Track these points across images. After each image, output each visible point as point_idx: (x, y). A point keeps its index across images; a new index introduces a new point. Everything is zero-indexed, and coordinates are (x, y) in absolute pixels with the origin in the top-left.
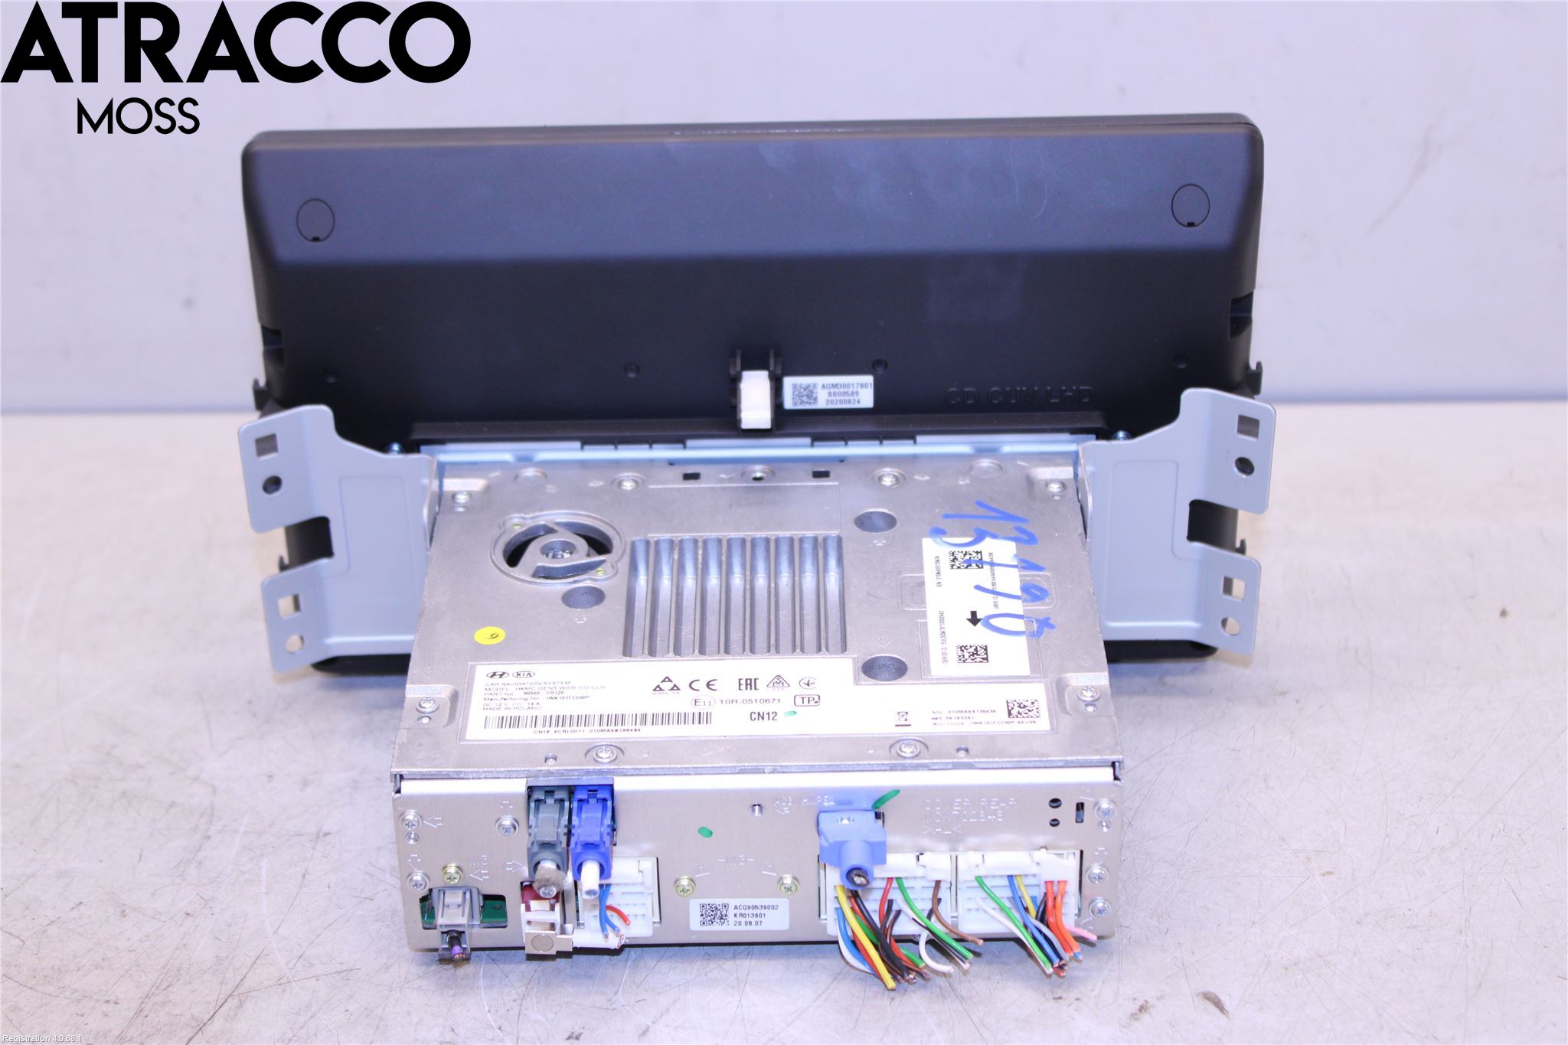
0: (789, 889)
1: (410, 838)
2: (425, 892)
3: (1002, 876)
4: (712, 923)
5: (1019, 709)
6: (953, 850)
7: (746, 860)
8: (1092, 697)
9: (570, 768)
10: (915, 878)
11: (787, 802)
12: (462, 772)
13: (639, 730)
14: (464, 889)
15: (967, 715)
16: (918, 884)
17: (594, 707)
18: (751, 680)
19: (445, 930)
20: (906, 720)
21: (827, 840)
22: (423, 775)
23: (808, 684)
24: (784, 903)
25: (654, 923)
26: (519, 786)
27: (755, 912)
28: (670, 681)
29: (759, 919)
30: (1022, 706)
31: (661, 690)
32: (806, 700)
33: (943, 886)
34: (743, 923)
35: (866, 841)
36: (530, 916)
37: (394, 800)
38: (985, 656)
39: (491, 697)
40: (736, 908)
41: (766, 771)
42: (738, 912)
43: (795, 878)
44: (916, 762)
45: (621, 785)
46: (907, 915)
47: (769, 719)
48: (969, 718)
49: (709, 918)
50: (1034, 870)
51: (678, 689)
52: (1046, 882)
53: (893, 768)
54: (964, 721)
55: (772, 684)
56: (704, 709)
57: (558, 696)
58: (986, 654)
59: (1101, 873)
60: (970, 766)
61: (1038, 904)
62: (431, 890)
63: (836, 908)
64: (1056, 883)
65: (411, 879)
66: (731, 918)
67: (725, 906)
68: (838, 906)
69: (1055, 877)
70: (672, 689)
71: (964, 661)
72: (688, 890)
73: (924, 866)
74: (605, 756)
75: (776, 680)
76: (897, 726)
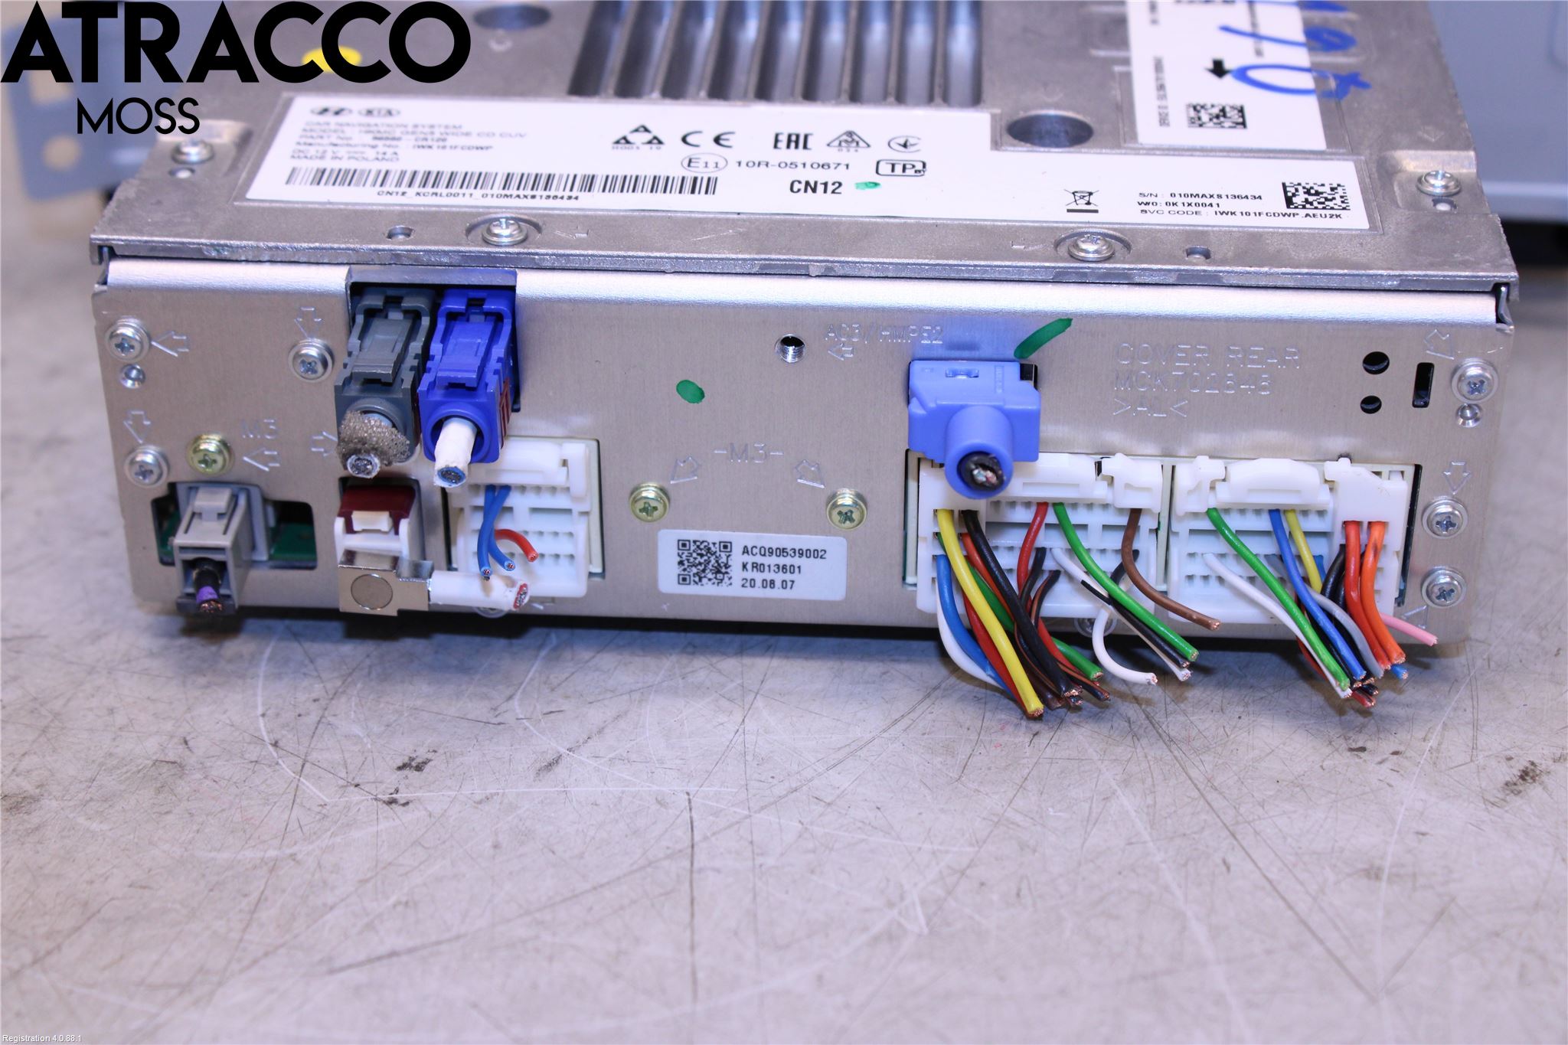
0: (847, 516)
1: (128, 377)
2: (160, 490)
3: (1258, 512)
4: (700, 580)
5: (1306, 196)
6: (1167, 454)
7: (766, 456)
8: (1446, 187)
9: (433, 248)
10: (1090, 506)
11: (850, 336)
12: (227, 246)
13: (576, 198)
14: (236, 487)
15: (1208, 201)
16: (1096, 519)
17: (498, 162)
18: (798, 136)
19: (190, 556)
20: (1088, 203)
21: (922, 404)
22: (153, 249)
23: (905, 146)
24: (836, 546)
25: (591, 575)
26: (334, 279)
27: (782, 561)
28: (646, 130)
29: (788, 577)
30: (1313, 191)
31: (628, 142)
32: (899, 169)
33: (1146, 523)
34: (759, 583)
35: (999, 409)
36: (354, 542)
37: (95, 295)
38: (1241, 120)
39: (310, 141)
40: (746, 551)
41: (813, 271)
42: (749, 559)
43: (859, 496)
44: (1107, 265)
45: (529, 284)
46: (1071, 578)
47: (825, 191)
48: (1211, 205)
49: (694, 570)
50: (1323, 498)
51: (660, 142)
52: (1346, 524)
53: (1059, 278)
54: (1200, 209)
55: (836, 143)
56: (702, 173)
57: (435, 144)
58: (1243, 116)
59: (1452, 513)
60: (1212, 281)
61: (1326, 572)
62: (172, 486)
63: (935, 558)
64: (1365, 525)
65: (134, 459)
66: (736, 571)
67: (725, 547)
68: (940, 552)
69: (1364, 515)
70: (650, 142)
71: (1201, 125)
72: (655, 508)
73: (1111, 480)
74: (505, 233)
75: (845, 137)
76: (1069, 211)
